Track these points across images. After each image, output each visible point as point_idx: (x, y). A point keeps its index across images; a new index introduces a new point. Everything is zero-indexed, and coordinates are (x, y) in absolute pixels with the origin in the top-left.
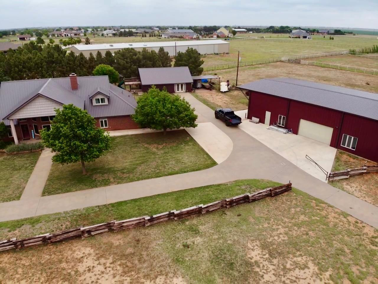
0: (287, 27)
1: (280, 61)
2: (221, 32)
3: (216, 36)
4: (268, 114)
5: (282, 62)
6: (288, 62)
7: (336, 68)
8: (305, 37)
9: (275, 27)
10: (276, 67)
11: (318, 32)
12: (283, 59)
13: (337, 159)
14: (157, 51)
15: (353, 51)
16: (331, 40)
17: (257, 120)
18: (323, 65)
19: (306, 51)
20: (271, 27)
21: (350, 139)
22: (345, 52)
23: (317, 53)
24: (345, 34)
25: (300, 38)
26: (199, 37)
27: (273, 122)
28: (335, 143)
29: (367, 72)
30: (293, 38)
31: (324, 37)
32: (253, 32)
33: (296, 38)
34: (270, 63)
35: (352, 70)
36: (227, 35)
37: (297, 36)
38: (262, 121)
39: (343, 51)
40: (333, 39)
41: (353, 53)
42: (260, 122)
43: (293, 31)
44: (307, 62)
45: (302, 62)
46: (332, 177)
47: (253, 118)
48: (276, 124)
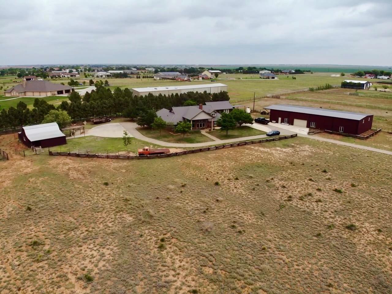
0: (255, 68)
1: (267, 97)
2: (205, 75)
3: (201, 78)
4: (280, 119)
5: (268, 97)
6: (272, 97)
7: (302, 100)
8: (273, 78)
9: (244, 68)
10: (266, 101)
11: (281, 72)
12: (268, 96)
13: (309, 130)
14: (202, 93)
15: (312, 89)
16: (294, 80)
17: (275, 122)
18: (294, 99)
19: (279, 90)
20: (241, 68)
21: (313, 124)
22: (306, 90)
23: (288, 91)
24: (304, 72)
25: (269, 78)
26: (189, 79)
27: (282, 121)
28: (308, 126)
29: (321, 102)
30: (263, 78)
31: (288, 77)
32: (226, 73)
33: (266, 78)
34: (260, 98)
35: (312, 101)
36: (210, 77)
37: (267, 77)
38: (277, 122)
39: (305, 89)
40: (295, 78)
41: (312, 90)
42: (276, 122)
43: (261, 72)
44: (284, 97)
45: (281, 97)
46: (309, 133)
47: (273, 121)
48: (283, 122)
